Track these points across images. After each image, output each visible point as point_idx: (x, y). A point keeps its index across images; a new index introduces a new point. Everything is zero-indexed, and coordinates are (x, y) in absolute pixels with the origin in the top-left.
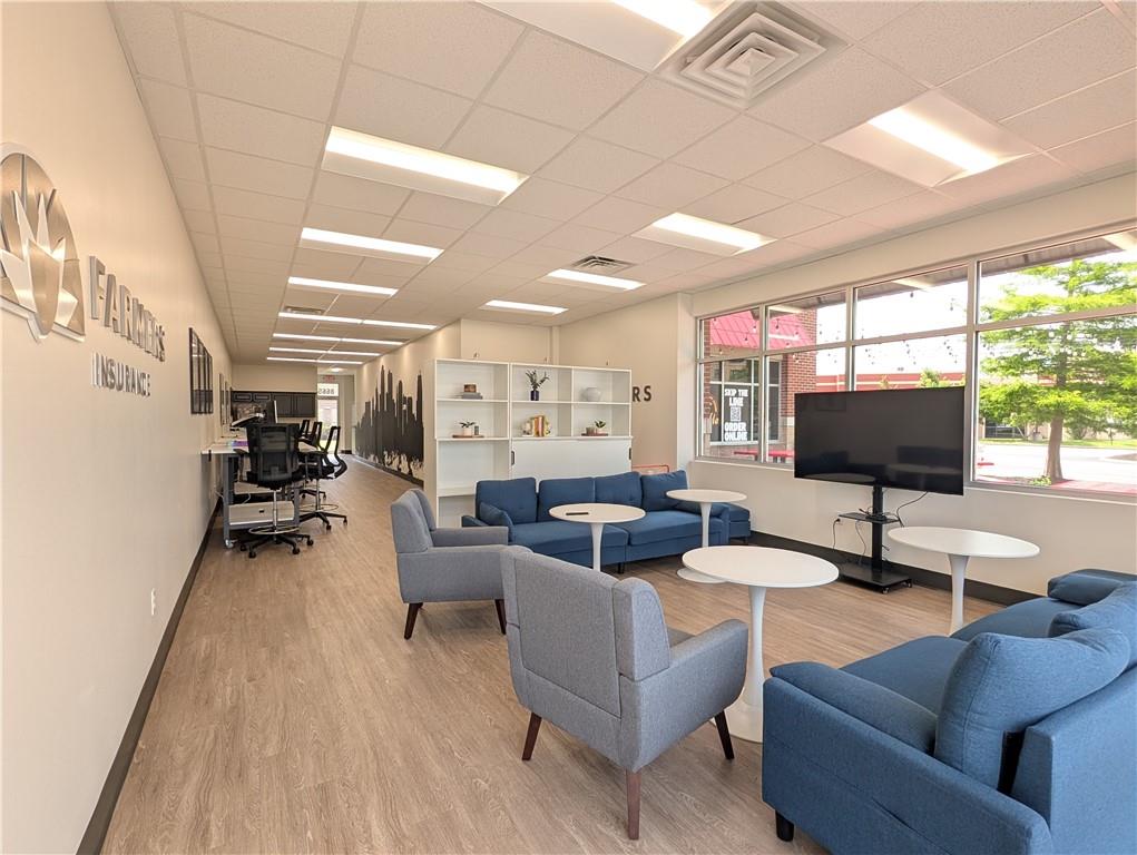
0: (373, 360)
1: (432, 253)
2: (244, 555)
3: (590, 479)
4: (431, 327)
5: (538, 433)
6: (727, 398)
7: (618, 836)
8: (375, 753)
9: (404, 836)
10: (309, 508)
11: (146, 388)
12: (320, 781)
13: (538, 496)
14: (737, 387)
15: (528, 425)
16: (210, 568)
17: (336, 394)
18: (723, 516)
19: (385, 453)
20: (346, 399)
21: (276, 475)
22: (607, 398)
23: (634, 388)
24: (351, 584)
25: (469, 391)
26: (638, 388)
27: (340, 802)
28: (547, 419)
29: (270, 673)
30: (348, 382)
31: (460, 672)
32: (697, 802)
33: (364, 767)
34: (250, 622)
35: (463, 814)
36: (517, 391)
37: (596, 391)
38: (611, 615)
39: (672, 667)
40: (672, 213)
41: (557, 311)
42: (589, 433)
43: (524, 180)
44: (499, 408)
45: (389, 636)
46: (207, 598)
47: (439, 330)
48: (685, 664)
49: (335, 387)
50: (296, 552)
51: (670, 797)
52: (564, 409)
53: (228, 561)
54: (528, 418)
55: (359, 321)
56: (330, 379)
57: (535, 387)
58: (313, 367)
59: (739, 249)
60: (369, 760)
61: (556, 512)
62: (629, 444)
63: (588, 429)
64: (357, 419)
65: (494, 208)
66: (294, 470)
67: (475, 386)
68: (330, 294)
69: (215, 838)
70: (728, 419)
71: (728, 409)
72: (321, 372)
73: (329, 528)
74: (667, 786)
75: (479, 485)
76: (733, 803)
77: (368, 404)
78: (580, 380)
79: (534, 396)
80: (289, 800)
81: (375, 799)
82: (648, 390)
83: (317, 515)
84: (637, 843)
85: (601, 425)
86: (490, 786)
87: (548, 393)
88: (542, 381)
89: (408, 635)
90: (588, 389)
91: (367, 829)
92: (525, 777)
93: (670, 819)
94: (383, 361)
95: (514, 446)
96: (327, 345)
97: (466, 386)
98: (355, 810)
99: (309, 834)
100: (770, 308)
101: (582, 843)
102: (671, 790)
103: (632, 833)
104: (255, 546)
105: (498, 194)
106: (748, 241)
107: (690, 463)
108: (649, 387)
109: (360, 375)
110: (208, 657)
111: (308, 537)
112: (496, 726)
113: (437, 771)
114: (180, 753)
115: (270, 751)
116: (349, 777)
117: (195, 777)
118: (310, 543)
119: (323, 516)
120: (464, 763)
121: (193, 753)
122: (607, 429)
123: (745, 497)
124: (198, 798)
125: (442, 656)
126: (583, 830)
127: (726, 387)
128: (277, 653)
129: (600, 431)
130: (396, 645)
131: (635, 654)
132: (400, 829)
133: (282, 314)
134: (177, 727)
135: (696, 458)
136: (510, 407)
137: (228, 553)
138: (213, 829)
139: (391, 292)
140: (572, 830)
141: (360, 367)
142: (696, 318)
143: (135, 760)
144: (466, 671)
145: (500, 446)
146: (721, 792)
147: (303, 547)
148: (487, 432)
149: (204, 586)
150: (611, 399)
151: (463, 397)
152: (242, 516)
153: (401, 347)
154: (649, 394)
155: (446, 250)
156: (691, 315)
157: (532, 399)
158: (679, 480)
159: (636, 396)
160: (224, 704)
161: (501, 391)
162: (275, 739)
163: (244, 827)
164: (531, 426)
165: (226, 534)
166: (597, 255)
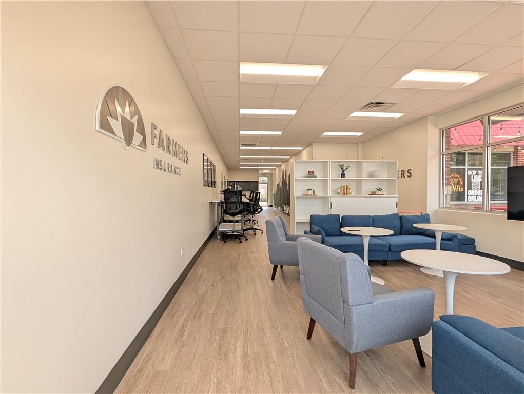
0: (280, 166)
1: (292, 112)
2: (223, 242)
3: (370, 216)
4: (301, 148)
5: (344, 194)
6: (469, 176)
7: (344, 385)
8: (247, 321)
9: (248, 355)
10: (248, 225)
11: (178, 173)
12: (224, 326)
13: (341, 223)
14: (477, 170)
15: (339, 190)
16: (210, 245)
17: (267, 182)
18: (452, 241)
19: (284, 206)
20: (270, 184)
21: (233, 211)
22: (384, 176)
23: (402, 171)
24: (257, 256)
25: (311, 174)
26: (404, 171)
27: (229, 336)
28: (349, 187)
29: (219, 284)
30: (271, 176)
31: (291, 297)
32: (394, 382)
33: (241, 325)
34: (218, 265)
35: (274, 354)
36: (334, 174)
37: (376, 173)
38: (338, 270)
39: (374, 303)
40: (413, 69)
41: (360, 134)
42: (373, 194)
43: (326, 69)
44: (325, 182)
45: (266, 278)
46: (207, 255)
47: (304, 149)
48: (383, 304)
49: (266, 178)
50: (241, 242)
51: (380, 376)
52: (359, 182)
53: (217, 243)
54: (340, 187)
55: (270, 148)
56: (264, 175)
57: (343, 171)
58: (257, 170)
59: (464, 84)
60: (244, 323)
61: (345, 230)
62: (396, 200)
63: (372, 192)
64: (274, 192)
65: (315, 86)
66: (240, 209)
67: (313, 172)
68: (256, 137)
69: (185, 337)
70: (470, 188)
71: (470, 182)
72: (260, 172)
73: (255, 234)
74: (379, 370)
75: (312, 217)
76: (417, 389)
77: (278, 185)
78: (367, 168)
79: (343, 175)
80: (211, 330)
81: (241, 338)
82: (410, 171)
83: (251, 229)
84: (353, 391)
85: (380, 190)
86: (289, 346)
87: (350, 175)
88: (347, 168)
89: (273, 278)
90: (373, 171)
91: (235, 348)
92: (306, 347)
93: (376, 385)
94: (283, 166)
95: (331, 200)
96: (260, 160)
97: (309, 172)
98: (233, 341)
99: (215, 344)
100: (492, 118)
101: (324, 382)
102: (380, 372)
103: (352, 386)
104: (226, 239)
105: (316, 78)
106: (469, 78)
107: (436, 210)
108: (410, 170)
109: (275, 173)
110: (201, 275)
111: (246, 237)
112: (299, 322)
113: (269, 334)
114: (183, 306)
115: (211, 312)
116: (234, 328)
117: (185, 315)
118: (247, 239)
119: (254, 229)
120: (280, 334)
121: (187, 306)
122: (385, 192)
123: (466, 229)
124: (184, 323)
125: (285, 289)
126: (327, 376)
127: (468, 169)
128: (223, 277)
129: (379, 193)
130: (267, 282)
131: (349, 291)
132: (247, 352)
133: (241, 148)
134: (185, 297)
135: (440, 208)
136: (329, 181)
137: (218, 241)
138: (185, 334)
139: (280, 133)
140: (321, 375)
141: (275, 169)
142: (440, 129)
143: (170, 305)
144: (293, 297)
145: (325, 199)
146: (411, 381)
147: (243, 241)
148: (319, 194)
149: (207, 251)
150: (386, 176)
151: (307, 177)
152: (224, 228)
153: (290, 159)
154: (410, 173)
155: (298, 110)
156: (437, 128)
157: (342, 177)
158: (425, 219)
159: (403, 175)
160: (201, 292)
161: (326, 173)
162: (213, 308)
163: (195, 336)
164: (341, 190)
165: (218, 234)
166: (373, 101)
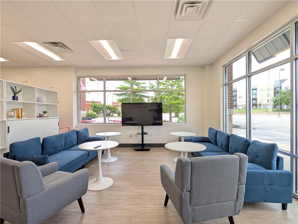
5: (18, 117)
15: (12, 113)
28: (23, 110)
42: (40, 116)
54: (13, 110)
57: (15, 94)
62: (58, 120)
63: (40, 115)
85: (45, 112)
88: (19, 92)
129: (45, 115)
135: (78, 124)
136: (5, 103)
142: (77, 77)
164: (15, 113)
